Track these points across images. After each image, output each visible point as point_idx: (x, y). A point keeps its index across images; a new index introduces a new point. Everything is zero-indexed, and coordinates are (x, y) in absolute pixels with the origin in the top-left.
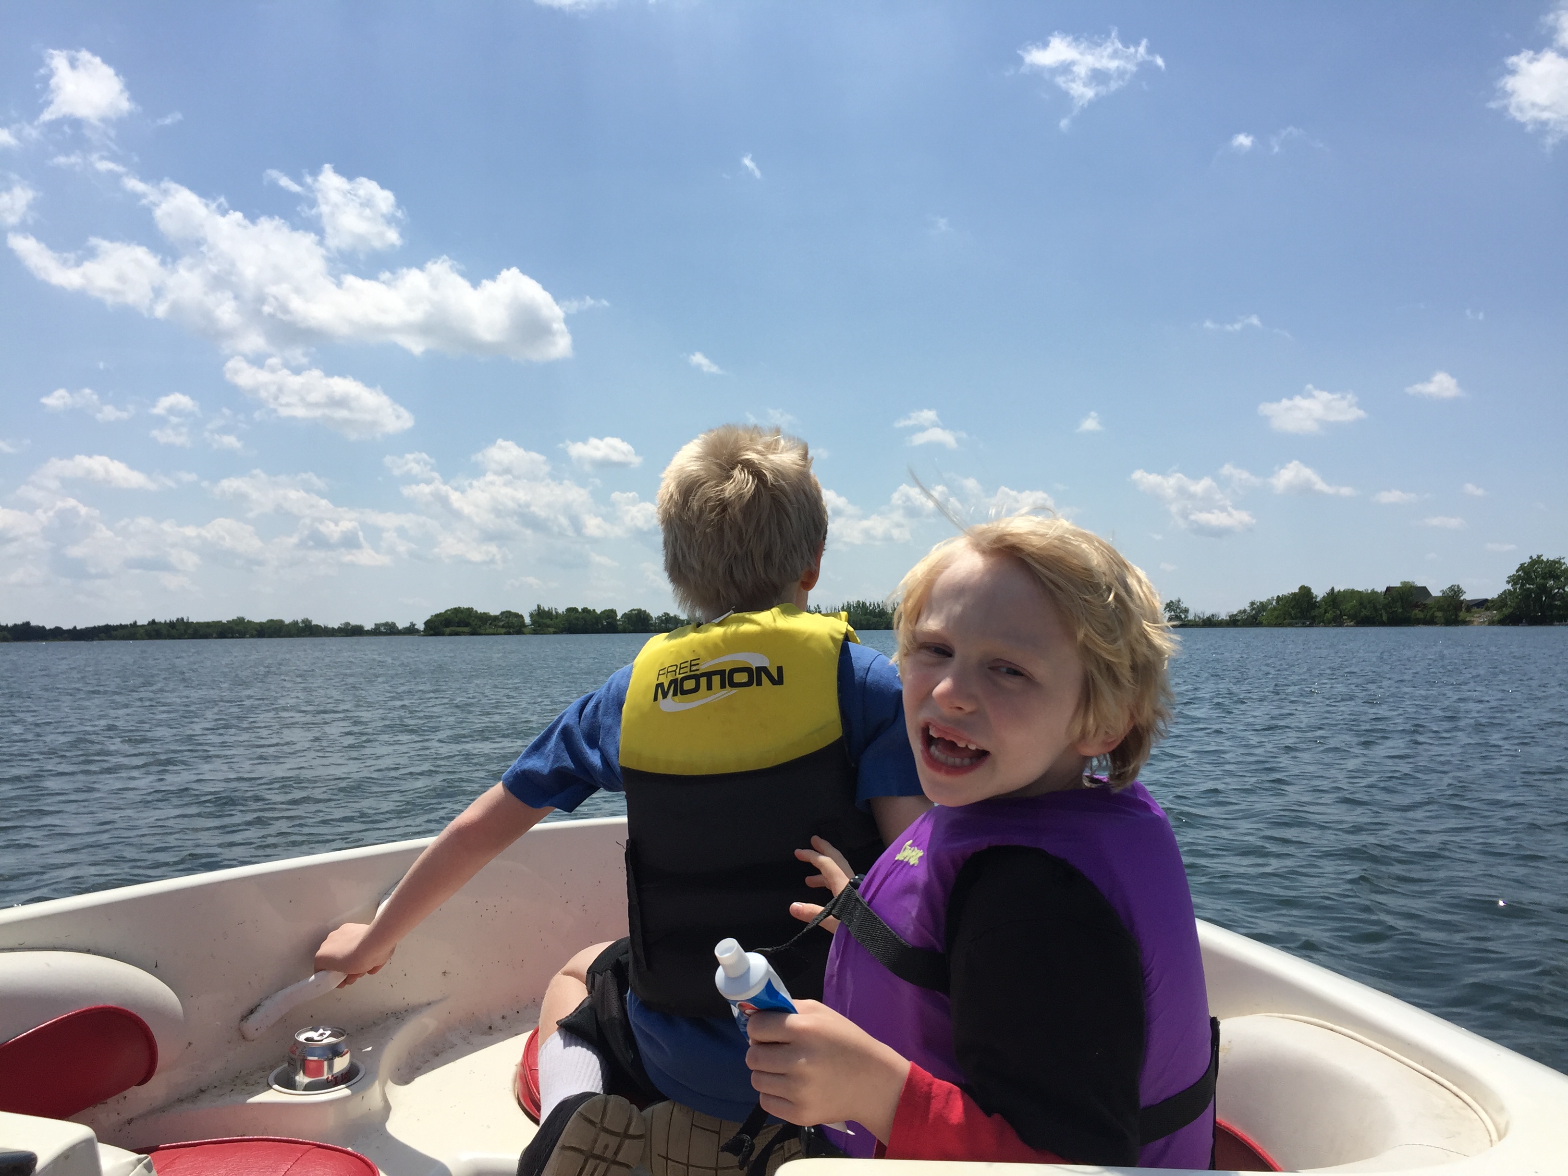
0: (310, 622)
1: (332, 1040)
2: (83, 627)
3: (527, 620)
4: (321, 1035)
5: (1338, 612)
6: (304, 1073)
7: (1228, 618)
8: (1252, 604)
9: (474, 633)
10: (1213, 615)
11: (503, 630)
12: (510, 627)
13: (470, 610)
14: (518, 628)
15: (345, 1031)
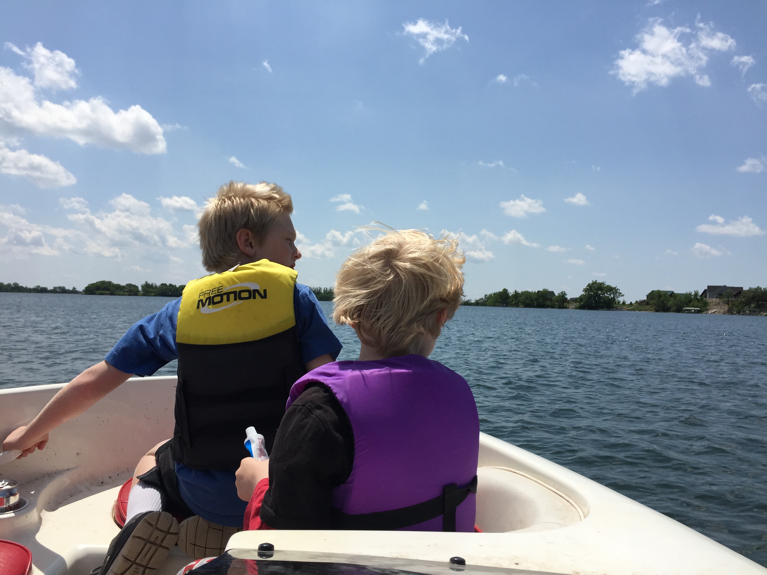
0: (18, 285)
1: (9, 487)
3: (140, 289)
4: (4, 484)
5: (517, 301)
7: (475, 301)
8: (486, 295)
9: (112, 294)
10: (469, 300)
11: (128, 293)
12: (131, 292)
13: (110, 283)
14: (135, 293)
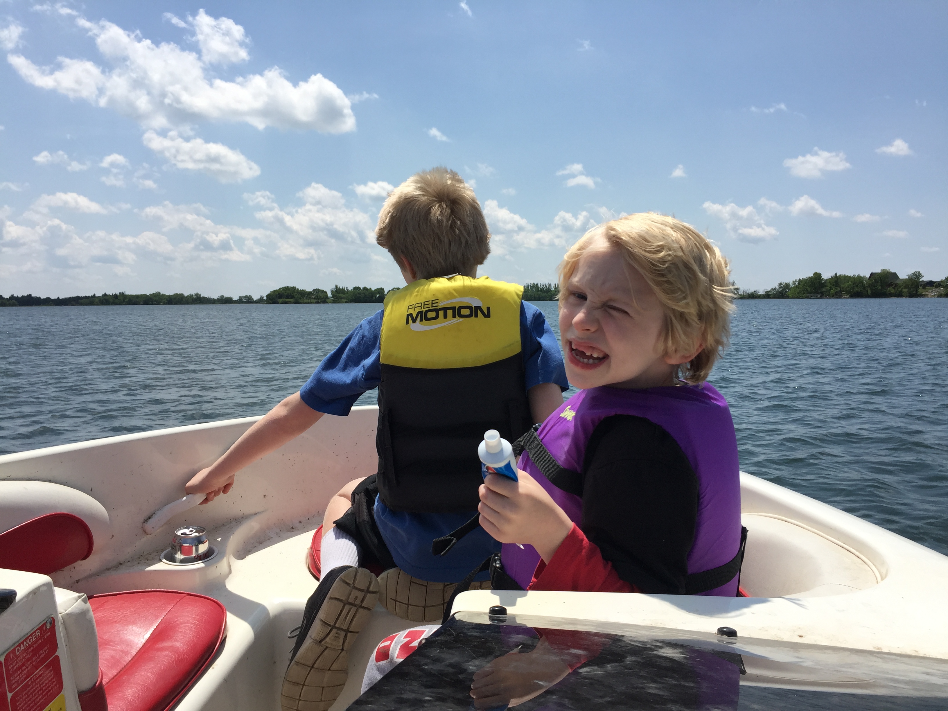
0: (200, 295)
1: (196, 534)
2: (64, 298)
3: (329, 294)
4: (191, 531)
5: (839, 289)
6: (181, 552)
7: (764, 293)
8: (780, 284)
9: (296, 302)
10: (755, 291)
11: (315, 301)
12: (318, 299)
13: (294, 288)
14: (323, 299)
15: (205, 529)
